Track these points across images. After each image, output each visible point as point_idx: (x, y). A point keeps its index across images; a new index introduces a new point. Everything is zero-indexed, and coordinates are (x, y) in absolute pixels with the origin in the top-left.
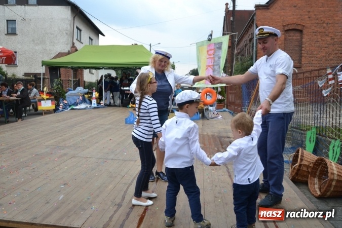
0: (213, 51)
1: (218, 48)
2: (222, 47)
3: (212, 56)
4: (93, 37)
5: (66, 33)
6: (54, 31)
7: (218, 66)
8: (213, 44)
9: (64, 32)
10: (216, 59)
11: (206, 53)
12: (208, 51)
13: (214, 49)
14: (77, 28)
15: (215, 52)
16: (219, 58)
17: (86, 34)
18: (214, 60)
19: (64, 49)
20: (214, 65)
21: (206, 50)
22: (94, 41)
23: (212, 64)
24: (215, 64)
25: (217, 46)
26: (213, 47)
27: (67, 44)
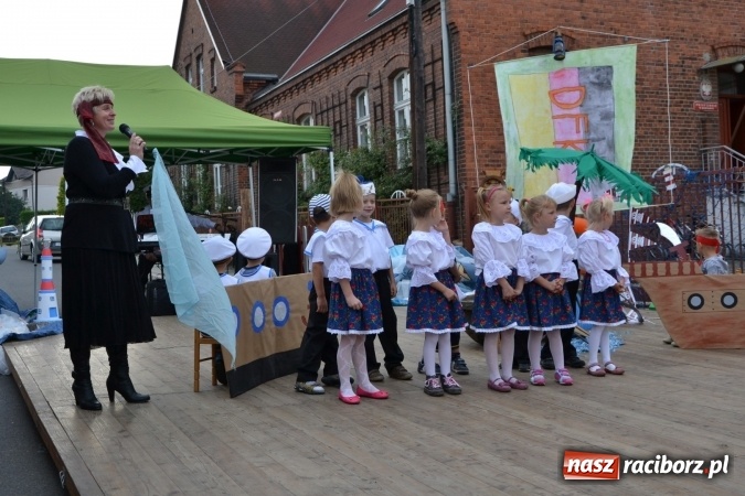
0: (577, 95)
1: (593, 83)
2: (614, 83)
3: (576, 111)
7: (604, 143)
8: (576, 72)
10: (595, 119)
11: (547, 100)
12: (553, 94)
13: (581, 88)
15: (585, 97)
16: (608, 116)
18: (588, 125)
20: (587, 141)
21: (545, 89)
23: (582, 136)
24: (593, 136)
25: (592, 77)
26: (573, 81)
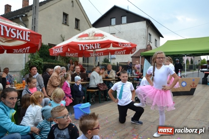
4: (157, 39)
5: (143, 38)
6: (136, 37)
9: (142, 37)
14: (149, 34)
17: (153, 37)
19: (142, 47)
22: (157, 41)
27: (144, 44)
